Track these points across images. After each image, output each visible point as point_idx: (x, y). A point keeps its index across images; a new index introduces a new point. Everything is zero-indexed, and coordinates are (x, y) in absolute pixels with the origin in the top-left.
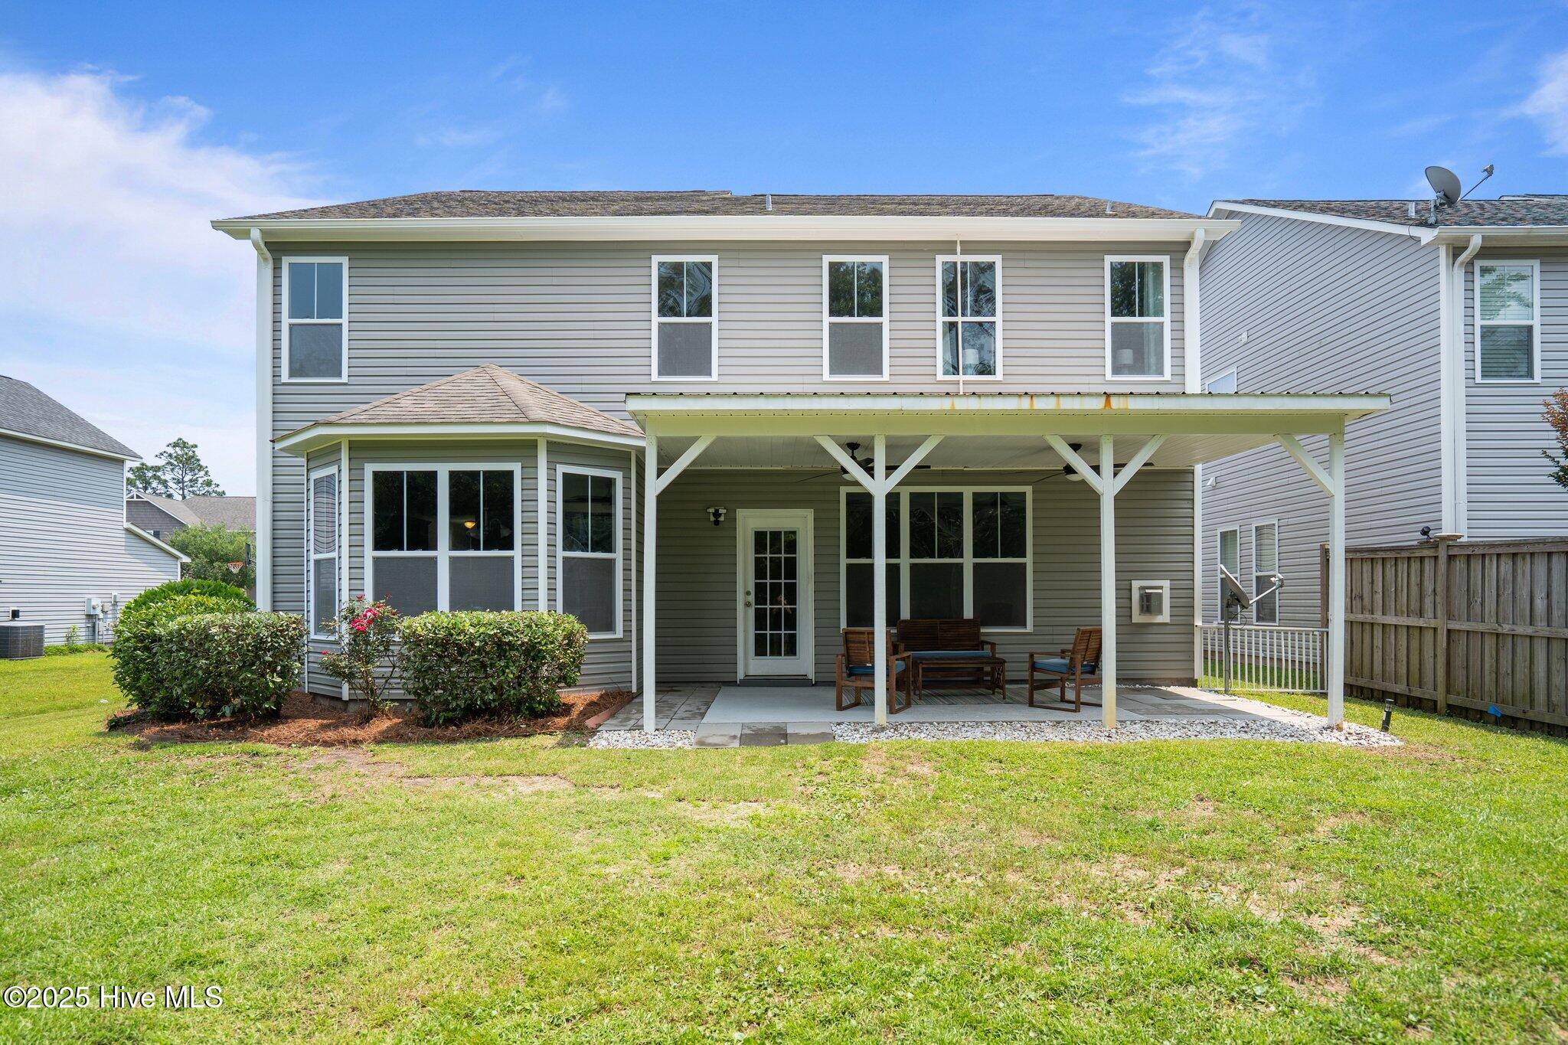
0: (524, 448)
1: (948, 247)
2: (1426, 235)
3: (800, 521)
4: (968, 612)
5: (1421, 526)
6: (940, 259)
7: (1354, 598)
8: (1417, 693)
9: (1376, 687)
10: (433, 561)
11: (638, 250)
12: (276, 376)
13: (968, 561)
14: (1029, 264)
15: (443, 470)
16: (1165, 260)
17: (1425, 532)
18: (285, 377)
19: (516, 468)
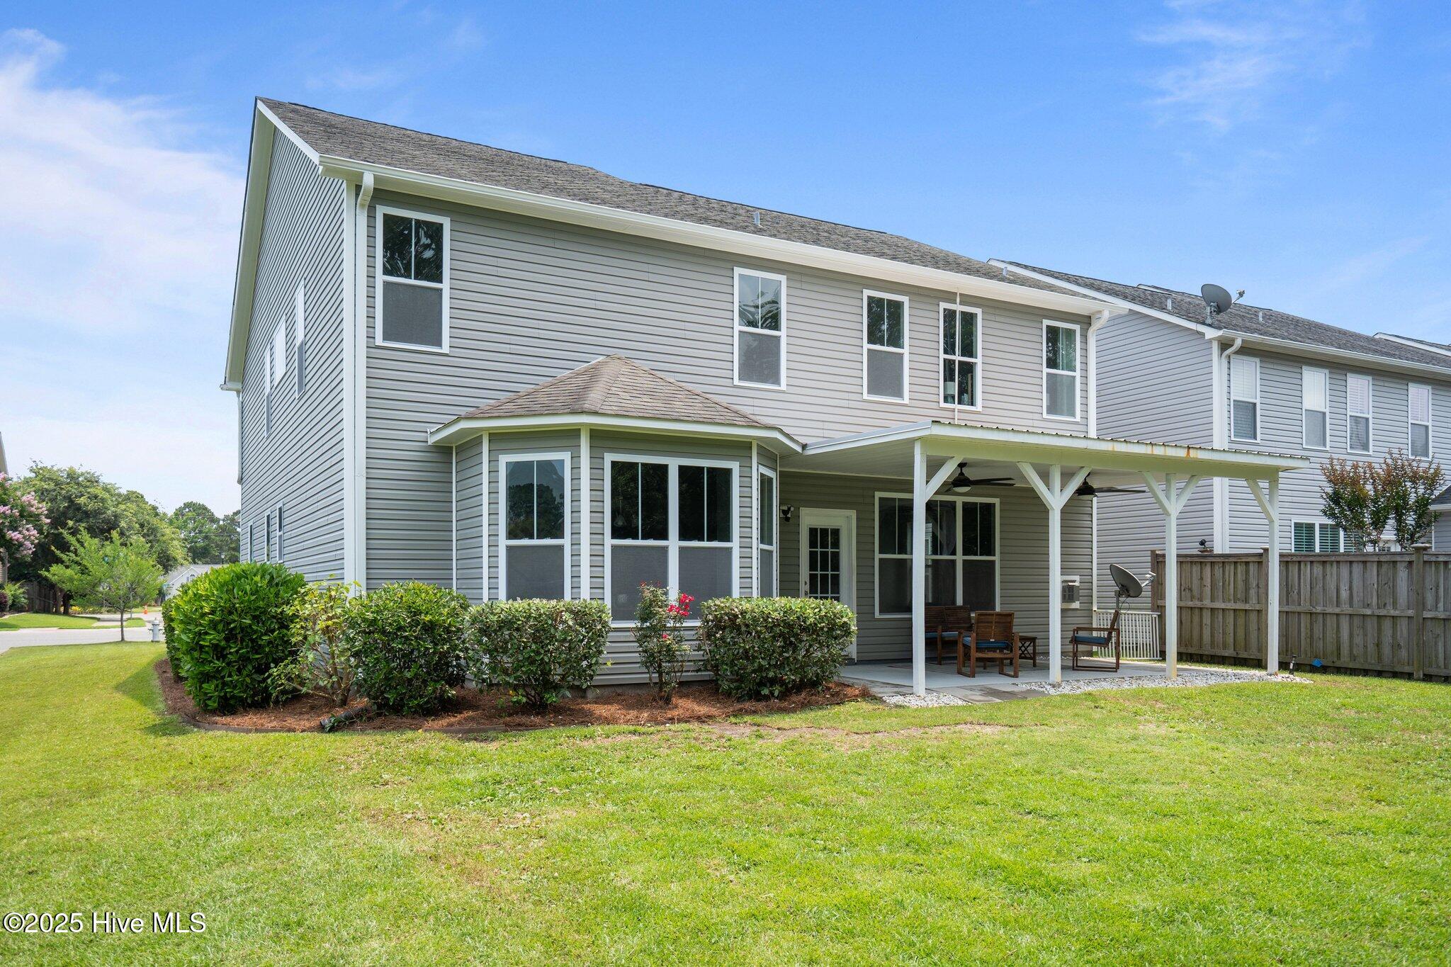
0: (740, 448)
1: (949, 296)
2: (1210, 333)
3: (843, 520)
4: (959, 601)
5: (1200, 539)
6: (943, 305)
7: (1183, 589)
8: (1243, 655)
9: (1206, 653)
10: (664, 550)
11: (727, 260)
12: (371, 337)
13: (959, 558)
14: (998, 319)
15: (674, 465)
16: (1077, 328)
17: (1202, 543)
18: (379, 341)
19: (734, 466)
